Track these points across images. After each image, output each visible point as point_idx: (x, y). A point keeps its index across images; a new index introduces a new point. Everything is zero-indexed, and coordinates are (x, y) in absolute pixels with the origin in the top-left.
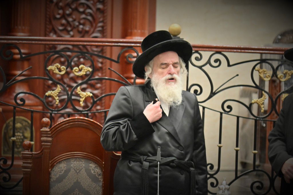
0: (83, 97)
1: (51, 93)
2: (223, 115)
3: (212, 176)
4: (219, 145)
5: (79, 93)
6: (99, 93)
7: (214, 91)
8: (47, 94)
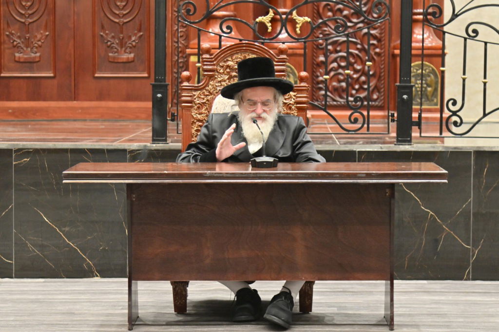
0: (300, 23)
1: (263, 19)
2: (468, 40)
3: (455, 113)
4: (463, 77)
5: (294, 18)
6: (377, 33)
7: (456, 13)
8: (257, 20)
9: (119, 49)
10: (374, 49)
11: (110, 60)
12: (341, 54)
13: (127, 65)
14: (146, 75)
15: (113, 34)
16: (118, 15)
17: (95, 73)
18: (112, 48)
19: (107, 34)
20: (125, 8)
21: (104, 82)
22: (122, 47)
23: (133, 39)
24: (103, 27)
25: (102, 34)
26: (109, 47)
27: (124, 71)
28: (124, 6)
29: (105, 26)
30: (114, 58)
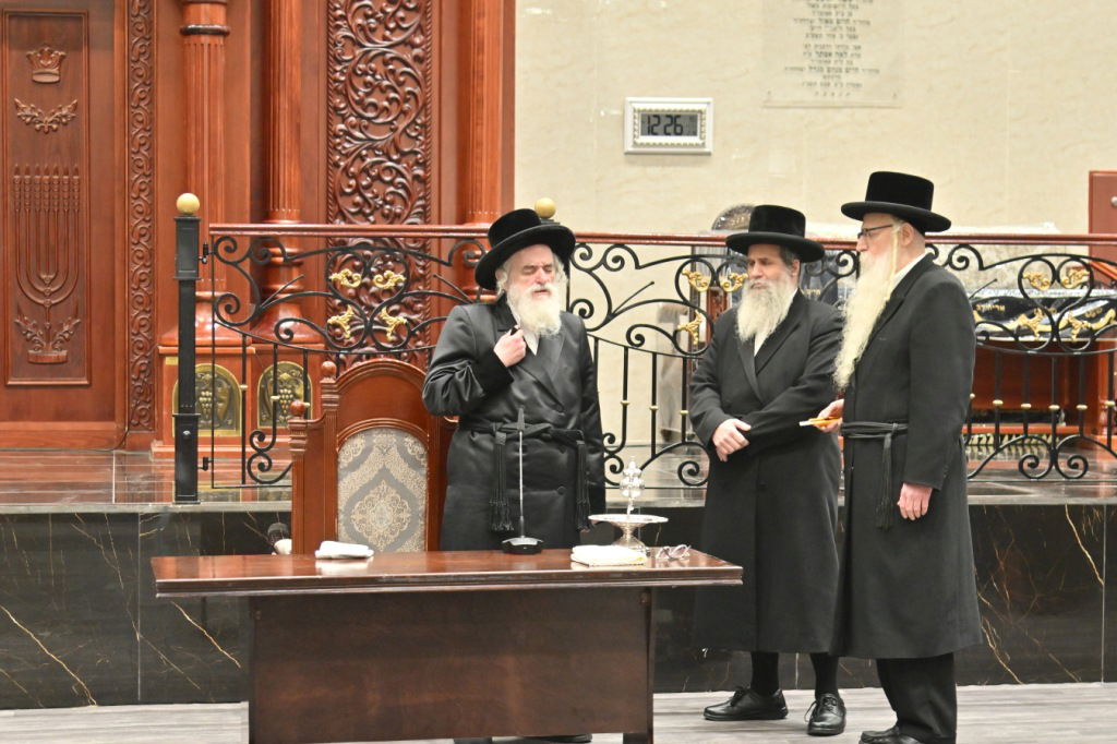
0: (392, 326)
1: (338, 319)
3: (612, 454)
4: (624, 402)
5: (384, 319)
7: (613, 310)
8: (330, 321)
9: (45, 344)
10: (415, 342)
11: (31, 360)
12: (367, 349)
13: (57, 366)
14: (86, 382)
15: (35, 322)
16: (43, 293)
17: (8, 380)
18: (34, 342)
19: (26, 322)
20: (55, 282)
21: (22, 392)
22: (48, 342)
23: (66, 328)
24: (19, 312)
25: (18, 321)
26: (28, 340)
27: (53, 376)
28: (52, 280)
29: (24, 310)
30: (37, 356)
